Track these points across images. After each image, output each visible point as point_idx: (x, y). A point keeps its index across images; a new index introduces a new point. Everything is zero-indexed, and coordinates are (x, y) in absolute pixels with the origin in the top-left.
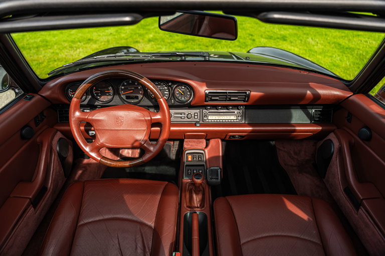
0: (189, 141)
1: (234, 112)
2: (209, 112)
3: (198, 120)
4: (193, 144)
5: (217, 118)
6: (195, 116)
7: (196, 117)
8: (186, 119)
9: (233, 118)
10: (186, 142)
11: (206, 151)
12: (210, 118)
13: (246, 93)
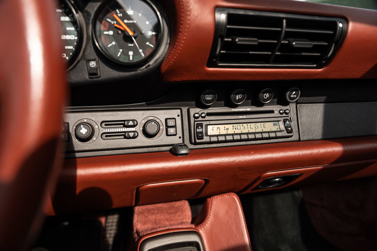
0: (149, 211)
1: (272, 112)
2: (209, 114)
3: (176, 140)
4: (160, 217)
5: (231, 129)
6: (167, 127)
7: (171, 131)
8: (142, 140)
9: (269, 127)
10: (140, 213)
11: (201, 232)
12: (212, 130)
13: (335, 25)
